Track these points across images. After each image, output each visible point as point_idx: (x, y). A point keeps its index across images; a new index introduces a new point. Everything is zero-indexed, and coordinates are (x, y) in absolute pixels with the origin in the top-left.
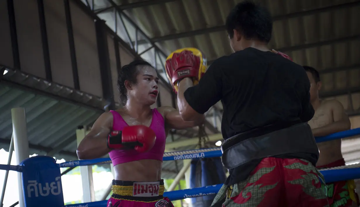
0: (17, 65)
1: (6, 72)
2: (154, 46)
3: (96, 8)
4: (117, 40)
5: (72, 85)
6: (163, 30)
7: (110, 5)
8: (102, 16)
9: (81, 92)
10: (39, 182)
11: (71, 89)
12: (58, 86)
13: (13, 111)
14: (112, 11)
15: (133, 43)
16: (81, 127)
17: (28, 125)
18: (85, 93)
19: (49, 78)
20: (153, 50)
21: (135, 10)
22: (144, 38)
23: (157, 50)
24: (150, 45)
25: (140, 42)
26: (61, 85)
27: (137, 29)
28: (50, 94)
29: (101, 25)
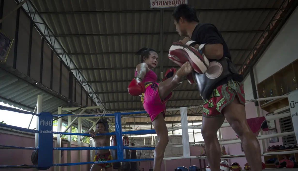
0: (41, 81)
1: (36, 83)
2: (88, 84)
3: (70, 68)
4: (76, 79)
5: (59, 92)
6: (92, 79)
7: (75, 68)
8: (72, 71)
9: (62, 95)
10: (45, 120)
11: (58, 93)
12: (54, 92)
13: (38, 96)
14: (76, 70)
15: (81, 82)
16: (60, 107)
17: (43, 103)
18: (63, 96)
19: (51, 88)
20: (87, 86)
21: (83, 71)
22: (85, 81)
23: (89, 86)
24: (86, 84)
25: (83, 82)
26: (55, 91)
27: (83, 77)
28: (51, 94)
29: (71, 74)
